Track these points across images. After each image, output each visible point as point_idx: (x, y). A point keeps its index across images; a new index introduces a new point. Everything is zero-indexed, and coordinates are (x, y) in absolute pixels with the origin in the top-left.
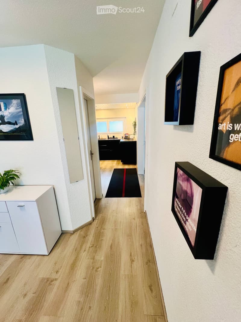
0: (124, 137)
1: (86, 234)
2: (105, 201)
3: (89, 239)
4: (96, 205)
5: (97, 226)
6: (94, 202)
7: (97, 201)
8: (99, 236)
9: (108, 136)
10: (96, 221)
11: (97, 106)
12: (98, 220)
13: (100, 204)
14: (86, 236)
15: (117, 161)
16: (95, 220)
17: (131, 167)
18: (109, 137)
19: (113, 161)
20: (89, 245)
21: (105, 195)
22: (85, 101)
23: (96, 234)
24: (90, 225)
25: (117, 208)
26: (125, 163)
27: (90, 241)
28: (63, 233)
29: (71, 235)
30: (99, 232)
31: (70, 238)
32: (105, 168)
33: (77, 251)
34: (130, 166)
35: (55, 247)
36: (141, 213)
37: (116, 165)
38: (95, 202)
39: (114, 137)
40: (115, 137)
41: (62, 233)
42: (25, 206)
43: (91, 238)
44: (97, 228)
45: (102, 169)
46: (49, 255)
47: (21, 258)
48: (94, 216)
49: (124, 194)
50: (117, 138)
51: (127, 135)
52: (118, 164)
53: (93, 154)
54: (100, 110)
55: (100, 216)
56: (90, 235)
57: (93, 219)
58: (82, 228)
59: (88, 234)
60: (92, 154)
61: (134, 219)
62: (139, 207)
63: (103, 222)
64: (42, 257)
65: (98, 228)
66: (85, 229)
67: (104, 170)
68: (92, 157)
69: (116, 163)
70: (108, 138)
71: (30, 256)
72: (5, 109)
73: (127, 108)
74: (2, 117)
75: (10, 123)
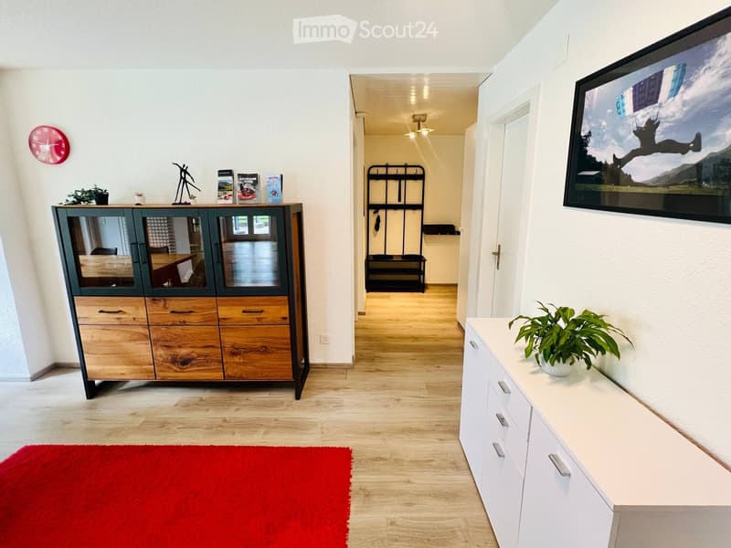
72: (675, 91)
74: (652, 125)
75: (670, 147)
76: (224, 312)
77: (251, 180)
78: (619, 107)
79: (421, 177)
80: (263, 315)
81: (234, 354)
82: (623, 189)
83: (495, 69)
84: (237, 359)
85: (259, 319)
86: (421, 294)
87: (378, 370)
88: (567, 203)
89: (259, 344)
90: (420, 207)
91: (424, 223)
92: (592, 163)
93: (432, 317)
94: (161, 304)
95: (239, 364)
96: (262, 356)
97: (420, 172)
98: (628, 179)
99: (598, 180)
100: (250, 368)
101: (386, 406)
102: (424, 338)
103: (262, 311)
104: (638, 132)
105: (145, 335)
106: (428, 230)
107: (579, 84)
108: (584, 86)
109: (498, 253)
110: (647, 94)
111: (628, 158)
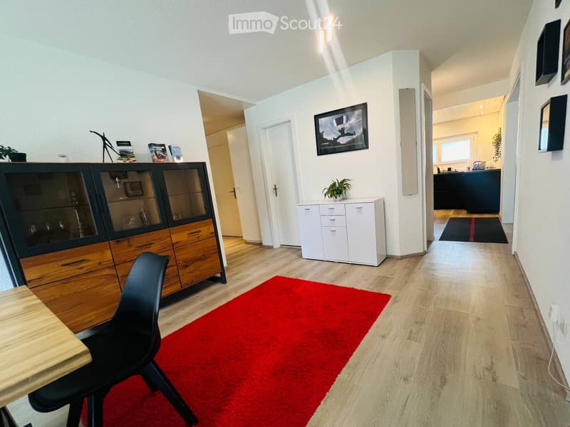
0: (472, 167)
2: (440, 243)
9: (438, 169)
17: (486, 216)
18: (441, 170)
24: (422, 257)
29: (398, 260)
31: (396, 263)
34: (483, 215)
39: (449, 169)
41: (387, 257)
42: (363, 208)
46: (379, 267)
48: (426, 249)
49: (472, 239)
50: (456, 171)
51: (480, 163)
52: (458, 213)
57: (425, 253)
64: (371, 267)
70: (439, 172)
72: (347, 121)
73: (482, 113)
74: (343, 129)
75: (349, 134)
76: (176, 238)
77: (160, 149)
78: (332, 124)
80: (200, 234)
81: (186, 266)
82: (336, 147)
83: (257, 103)
84: (188, 270)
85: (198, 237)
88: (318, 155)
89: (200, 255)
92: (326, 141)
94: (125, 243)
95: (190, 272)
96: (202, 262)
98: (339, 144)
99: (329, 145)
100: (197, 273)
103: (200, 231)
104: (339, 131)
105: (113, 275)
107: (315, 116)
108: (317, 117)
109: (275, 189)
110: (339, 121)
111: (338, 138)
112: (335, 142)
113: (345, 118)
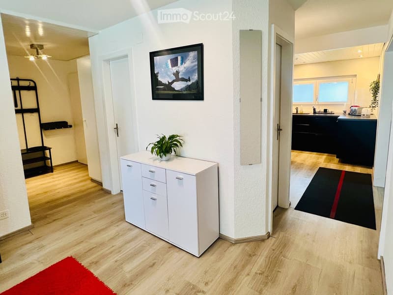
0: (348, 112)
1: (254, 252)
2: (293, 215)
3: (257, 262)
4: (276, 216)
5: (273, 248)
6: (274, 211)
7: (279, 211)
8: (275, 264)
9: (314, 109)
10: (272, 241)
11: (299, 57)
12: (277, 240)
13: (283, 218)
14: (254, 255)
15: (328, 156)
16: (270, 238)
17: (359, 170)
18: (317, 110)
19: (320, 155)
20: (255, 269)
21: (295, 204)
22: (279, 47)
23: (271, 260)
24: (263, 243)
25: (316, 233)
26: (343, 161)
27: (259, 265)
28: (221, 238)
29: (231, 246)
30: (276, 257)
31: (229, 248)
32: (302, 164)
33: (238, 270)
34: (355, 168)
35: (209, 252)
36: (368, 258)
37: (324, 162)
38: (276, 211)
39: (325, 111)
40: (329, 111)
41: (219, 238)
42: (184, 180)
43: (261, 260)
44: (273, 250)
45: (296, 164)
46: (200, 258)
47: (169, 248)
48: (270, 230)
49: (333, 214)
50: (332, 114)
51: (356, 108)
52: (330, 161)
53: (281, 130)
54: (305, 64)
55: (280, 235)
56: (260, 257)
57: (269, 236)
58: (249, 242)
59: (256, 253)
60: (279, 129)
61: (350, 262)
62: (365, 246)
63: (285, 245)
64: (191, 256)
65: (275, 252)
66: (252, 244)
67: (299, 167)
68: (279, 134)
69: (326, 159)
70: (315, 112)
71: (178, 250)
72: (182, 64)
73: (361, 56)
74: (178, 73)
75: (183, 80)
78: (167, 65)
79: (34, 88)
86: (51, 173)
87: (55, 220)
88: (154, 99)
90: (37, 110)
91: (42, 122)
92: (161, 84)
93: (70, 183)
97: (32, 84)
98: (173, 89)
99: (164, 90)
101: (76, 231)
102: (73, 194)
104: (174, 74)
106: (46, 127)
107: (151, 53)
108: (153, 55)
109: (117, 128)
110: (174, 63)
111: (173, 82)
112: (169, 86)
113: (179, 58)
